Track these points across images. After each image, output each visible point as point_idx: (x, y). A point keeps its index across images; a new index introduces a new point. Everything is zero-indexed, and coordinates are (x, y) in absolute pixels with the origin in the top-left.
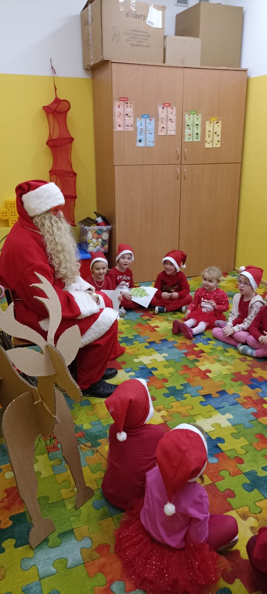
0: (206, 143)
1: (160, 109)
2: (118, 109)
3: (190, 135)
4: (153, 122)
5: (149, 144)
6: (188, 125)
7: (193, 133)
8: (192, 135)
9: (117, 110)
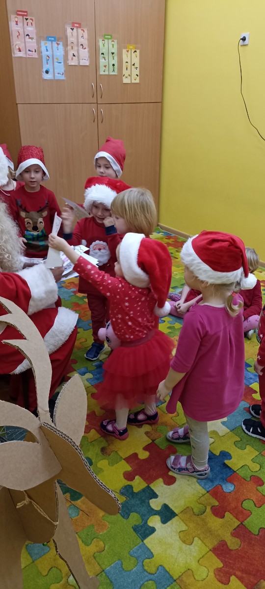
0: (124, 78)
1: (69, 30)
2: (16, 26)
3: (106, 66)
4: (61, 47)
5: (58, 77)
6: (103, 54)
7: (109, 64)
8: (107, 67)
9: (14, 28)
